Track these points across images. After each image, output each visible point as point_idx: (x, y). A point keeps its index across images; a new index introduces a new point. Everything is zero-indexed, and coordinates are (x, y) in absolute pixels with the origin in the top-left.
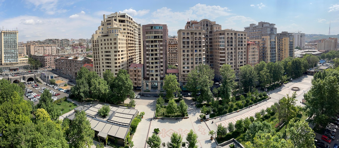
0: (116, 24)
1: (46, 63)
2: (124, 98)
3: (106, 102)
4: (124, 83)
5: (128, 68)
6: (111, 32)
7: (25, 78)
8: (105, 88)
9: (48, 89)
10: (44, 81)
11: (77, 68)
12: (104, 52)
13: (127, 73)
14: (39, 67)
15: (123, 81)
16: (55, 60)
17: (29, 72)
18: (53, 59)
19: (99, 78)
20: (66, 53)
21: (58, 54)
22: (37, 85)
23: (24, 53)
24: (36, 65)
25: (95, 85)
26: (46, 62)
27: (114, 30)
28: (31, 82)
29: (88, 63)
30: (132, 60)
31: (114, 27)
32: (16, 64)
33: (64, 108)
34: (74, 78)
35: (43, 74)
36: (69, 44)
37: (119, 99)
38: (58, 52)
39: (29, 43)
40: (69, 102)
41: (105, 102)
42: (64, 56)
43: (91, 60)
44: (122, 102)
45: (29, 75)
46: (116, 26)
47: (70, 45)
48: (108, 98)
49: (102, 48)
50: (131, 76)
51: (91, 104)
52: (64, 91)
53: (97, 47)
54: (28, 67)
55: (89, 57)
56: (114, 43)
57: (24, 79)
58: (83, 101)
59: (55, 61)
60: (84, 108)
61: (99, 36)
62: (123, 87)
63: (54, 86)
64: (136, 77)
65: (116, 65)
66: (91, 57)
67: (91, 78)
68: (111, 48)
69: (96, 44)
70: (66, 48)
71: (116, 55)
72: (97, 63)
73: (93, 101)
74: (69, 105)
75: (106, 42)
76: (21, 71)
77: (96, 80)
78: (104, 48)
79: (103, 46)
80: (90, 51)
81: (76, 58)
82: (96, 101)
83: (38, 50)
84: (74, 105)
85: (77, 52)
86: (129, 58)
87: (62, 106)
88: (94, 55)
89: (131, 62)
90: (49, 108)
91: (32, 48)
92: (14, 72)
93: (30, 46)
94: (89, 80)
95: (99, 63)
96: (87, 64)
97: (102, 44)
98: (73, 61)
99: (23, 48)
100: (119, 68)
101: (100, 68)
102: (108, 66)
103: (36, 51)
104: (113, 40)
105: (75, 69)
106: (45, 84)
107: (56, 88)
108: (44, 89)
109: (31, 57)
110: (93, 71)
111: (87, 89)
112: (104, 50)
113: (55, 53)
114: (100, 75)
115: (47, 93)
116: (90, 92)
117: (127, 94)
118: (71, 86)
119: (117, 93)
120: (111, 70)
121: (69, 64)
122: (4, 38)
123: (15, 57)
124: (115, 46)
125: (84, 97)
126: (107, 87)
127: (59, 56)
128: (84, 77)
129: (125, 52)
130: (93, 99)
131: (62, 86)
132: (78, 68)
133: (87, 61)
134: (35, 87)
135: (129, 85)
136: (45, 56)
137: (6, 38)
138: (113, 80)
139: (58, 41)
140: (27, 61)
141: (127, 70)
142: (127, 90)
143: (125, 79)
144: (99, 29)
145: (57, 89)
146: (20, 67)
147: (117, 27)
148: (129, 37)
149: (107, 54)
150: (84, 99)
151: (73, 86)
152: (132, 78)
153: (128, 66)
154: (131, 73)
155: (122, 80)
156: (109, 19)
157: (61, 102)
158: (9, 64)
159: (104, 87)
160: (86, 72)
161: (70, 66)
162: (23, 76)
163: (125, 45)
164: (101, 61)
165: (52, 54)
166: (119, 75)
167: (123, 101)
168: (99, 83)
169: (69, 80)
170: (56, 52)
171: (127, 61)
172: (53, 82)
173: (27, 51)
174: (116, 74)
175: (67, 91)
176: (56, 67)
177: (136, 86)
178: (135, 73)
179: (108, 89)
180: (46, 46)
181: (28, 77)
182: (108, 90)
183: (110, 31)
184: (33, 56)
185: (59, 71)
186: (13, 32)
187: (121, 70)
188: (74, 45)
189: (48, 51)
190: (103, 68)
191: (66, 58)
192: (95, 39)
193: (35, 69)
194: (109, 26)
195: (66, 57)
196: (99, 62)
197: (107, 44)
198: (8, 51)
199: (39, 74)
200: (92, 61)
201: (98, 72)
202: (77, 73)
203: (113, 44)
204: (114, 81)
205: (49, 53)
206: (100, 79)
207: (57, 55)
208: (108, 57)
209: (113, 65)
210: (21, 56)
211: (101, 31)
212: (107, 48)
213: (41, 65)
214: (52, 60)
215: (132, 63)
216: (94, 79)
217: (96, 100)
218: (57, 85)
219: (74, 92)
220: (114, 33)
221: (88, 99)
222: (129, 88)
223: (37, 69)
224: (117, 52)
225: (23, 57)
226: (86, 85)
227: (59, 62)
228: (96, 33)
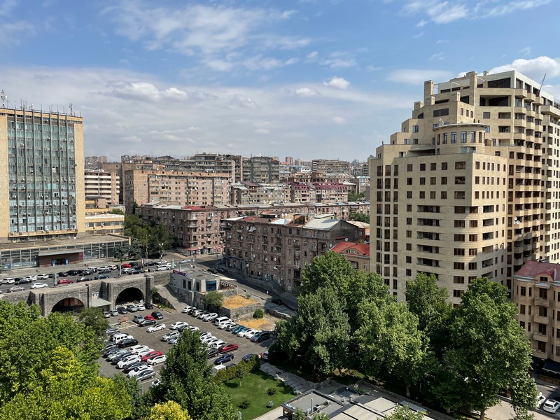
0: (467, 114)
1: (195, 237)
2: (488, 395)
3: (408, 394)
4: (491, 337)
5: (509, 275)
6: (449, 138)
7: (108, 291)
8: (409, 342)
9: (196, 328)
10: (182, 300)
11: (303, 255)
12: (415, 208)
13: (504, 298)
14: (166, 248)
15: (486, 327)
16: (224, 224)
17: (125, 266)
18: (216, 221)
19: (391, 298)
20: (265, 204)
21: (236, 204)
22: (155, 316)
23: (110, 196)
24: (153, 241)
25: (375, 324)
26: (194, 233)
27: (459, 131)
28: (132, 304)
29: (353, 240)
30: (529, 248)
31: (458, 123)
32: (65, 235)
33: (250, 398)
34: (289, 288)
35: (180, 273)
36: (277, 174)
37: (464, 396)
38: (236, 199)
39: (129, 163)
40: (266, 376)
41: (405, 395)
42: (258, 213)
43: (363, 230)
44: (475, 412)
45: (127, 279)
46: (466, 120)
47: (282, 176)
48: (418, 382)
49: (409, 195)
50: (523, 312)
51: (355, 392)
52: (251, 336)
53: (392, 190)
54: (123, 250)
55: (358, 221)
56: (457, 178)
57: (104, 295)
58: (323, 377)
59: (224, 229)
60: (326, 404)
61: (402, 153)
62: (486, 351)
63: (219, 317)
64: (544, 320)
65: (460, 259)
66: (364, 219)
67: (362, 295)
68: (444, 195)
69: (388, 177)
70: (266, 186)
71: (460, 224)
72: (387, 245)
73: (363, 384)
74: (267, 389)
75: (428, 174)
76: (92, 264)
77: (379, 305)
78: (416, 195)
79: (416, 188)
80: (361, 201)
81: (302, 220)
82: (374, 383)
83: (163, 188)
84: (282, 389)
85: (303, 200)
86: (515, 238)
87: (242, 389)
88: (379, 215)
89: (526, 253)
90: (198, 398)
91: (139, 179)
92: (56, 269)
93: (130, 173)
94: (354, 303)
95: (395, 244)
96: (347, 244)
97: (410, 181)
98: (290, 230)
99: (103, 177)
100: (472, 273)
101: (395, 262)
102: (428, 262)
103: (153, 193)
104: (451, 166)
105: (296, 259)
106: (187, 310)
107: (224, 325)
108: (180, 330)
109: (134, 212)
110: (368, 269)
111: (342, 331)
112: (416, 201)
113: (223, 201)
114: (395, 287)
115: (193, 344)
116: (353, 346)
117: (500, 385)
118: (278, 320)
119: (461, 372)
120: (437, 275)
121: (275, 240)
122: (12, 135)
123: (64, 212)
124: (460, 188)
125: (327, 361)
126: (417, 338)
127: (240, 213)
128: (334, 290)
129: (502, 214)
130: (362, 376)
131: (246, 319)
132: (306, 255)
133: (346, 233)
134: (146, 325)
135: (512, 347)
136: (190, 212)
137: (20, 135)
138: (446, 317)
139: (239, 162)
140: (120, 227)
141: (505, 283)
142: (504, 368)
143: (498, 320)
144: (405, 127)
145: (227, 329)
146: (87, 248)
147: (472, 123)
148: (520, 156)
149: (428, 216)
150: (329, 371)
151: (285, 318)
152: (526, 318)
153: (509, 269)
154: (525, 300)
155: (482, 320)
156: (445, 96)
157: (239, 374)
158: (32, 237)
159: (406, 338)
160: (344, 270)
161: (278, 248)
162: (99, 281)
163: (504, 188)
164: (402, 241)
165: (215, 205)
166: (472, 302)
167: (482, 409)
168: (390, 318)
169: (270, 297)
170: (228, 200)
171: (509, 249)
172: (214, 303)
173: (121, 189)
174: (457, 293)
175: (263, 338)
176: (226, 250)
177: (543, 356)
178: (540, 301)
179: (422, 349)
180: (197, 178)
181: (121, 285)
182: (420, 353)
183: (442, 136)
184: (142, 207)
185: (237, 264)
186: (52, 117)
187: (478, 282)
188: (297, 179)
189: (200, 195)
190: (409, 266)
191: (266, 220)
192: (388, 160)
193: (150, 257)
194: (441, 121)
195: (264, 217)
196: (396, 241)
197: (428, 181)
198: (30, 187)
199: (164, 276)
200: (367, 233)
201: (387, 278)
202: (303, 272)
203: (451, 181)
204: (450, 321)
205: (204, 201)
206: (393, 305)
207: (232, 209)
208: (428, 229)
209: (447, 257)
210: (95, 206)
211: (409, 135)
212: (427, 195)
213: (173, 241)
214: (215, 224)
215: (530, 258)
216: (370, 301)
217: (371, 378)
218: (227, 313)
219: (287, 339)
220: (459, 144)
221: (343, 371)
222: (511, 359)
223: (157, 256)
224: (467, 211)
225: (107, 210)
226: (341, 318)
227: (240, 231)
228: (393, 142)
